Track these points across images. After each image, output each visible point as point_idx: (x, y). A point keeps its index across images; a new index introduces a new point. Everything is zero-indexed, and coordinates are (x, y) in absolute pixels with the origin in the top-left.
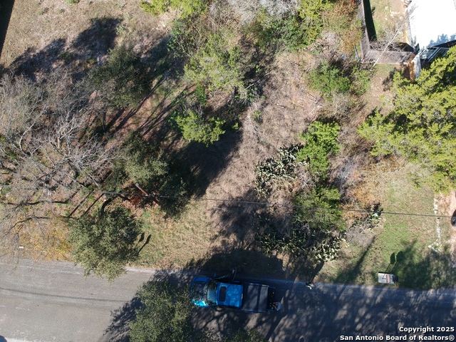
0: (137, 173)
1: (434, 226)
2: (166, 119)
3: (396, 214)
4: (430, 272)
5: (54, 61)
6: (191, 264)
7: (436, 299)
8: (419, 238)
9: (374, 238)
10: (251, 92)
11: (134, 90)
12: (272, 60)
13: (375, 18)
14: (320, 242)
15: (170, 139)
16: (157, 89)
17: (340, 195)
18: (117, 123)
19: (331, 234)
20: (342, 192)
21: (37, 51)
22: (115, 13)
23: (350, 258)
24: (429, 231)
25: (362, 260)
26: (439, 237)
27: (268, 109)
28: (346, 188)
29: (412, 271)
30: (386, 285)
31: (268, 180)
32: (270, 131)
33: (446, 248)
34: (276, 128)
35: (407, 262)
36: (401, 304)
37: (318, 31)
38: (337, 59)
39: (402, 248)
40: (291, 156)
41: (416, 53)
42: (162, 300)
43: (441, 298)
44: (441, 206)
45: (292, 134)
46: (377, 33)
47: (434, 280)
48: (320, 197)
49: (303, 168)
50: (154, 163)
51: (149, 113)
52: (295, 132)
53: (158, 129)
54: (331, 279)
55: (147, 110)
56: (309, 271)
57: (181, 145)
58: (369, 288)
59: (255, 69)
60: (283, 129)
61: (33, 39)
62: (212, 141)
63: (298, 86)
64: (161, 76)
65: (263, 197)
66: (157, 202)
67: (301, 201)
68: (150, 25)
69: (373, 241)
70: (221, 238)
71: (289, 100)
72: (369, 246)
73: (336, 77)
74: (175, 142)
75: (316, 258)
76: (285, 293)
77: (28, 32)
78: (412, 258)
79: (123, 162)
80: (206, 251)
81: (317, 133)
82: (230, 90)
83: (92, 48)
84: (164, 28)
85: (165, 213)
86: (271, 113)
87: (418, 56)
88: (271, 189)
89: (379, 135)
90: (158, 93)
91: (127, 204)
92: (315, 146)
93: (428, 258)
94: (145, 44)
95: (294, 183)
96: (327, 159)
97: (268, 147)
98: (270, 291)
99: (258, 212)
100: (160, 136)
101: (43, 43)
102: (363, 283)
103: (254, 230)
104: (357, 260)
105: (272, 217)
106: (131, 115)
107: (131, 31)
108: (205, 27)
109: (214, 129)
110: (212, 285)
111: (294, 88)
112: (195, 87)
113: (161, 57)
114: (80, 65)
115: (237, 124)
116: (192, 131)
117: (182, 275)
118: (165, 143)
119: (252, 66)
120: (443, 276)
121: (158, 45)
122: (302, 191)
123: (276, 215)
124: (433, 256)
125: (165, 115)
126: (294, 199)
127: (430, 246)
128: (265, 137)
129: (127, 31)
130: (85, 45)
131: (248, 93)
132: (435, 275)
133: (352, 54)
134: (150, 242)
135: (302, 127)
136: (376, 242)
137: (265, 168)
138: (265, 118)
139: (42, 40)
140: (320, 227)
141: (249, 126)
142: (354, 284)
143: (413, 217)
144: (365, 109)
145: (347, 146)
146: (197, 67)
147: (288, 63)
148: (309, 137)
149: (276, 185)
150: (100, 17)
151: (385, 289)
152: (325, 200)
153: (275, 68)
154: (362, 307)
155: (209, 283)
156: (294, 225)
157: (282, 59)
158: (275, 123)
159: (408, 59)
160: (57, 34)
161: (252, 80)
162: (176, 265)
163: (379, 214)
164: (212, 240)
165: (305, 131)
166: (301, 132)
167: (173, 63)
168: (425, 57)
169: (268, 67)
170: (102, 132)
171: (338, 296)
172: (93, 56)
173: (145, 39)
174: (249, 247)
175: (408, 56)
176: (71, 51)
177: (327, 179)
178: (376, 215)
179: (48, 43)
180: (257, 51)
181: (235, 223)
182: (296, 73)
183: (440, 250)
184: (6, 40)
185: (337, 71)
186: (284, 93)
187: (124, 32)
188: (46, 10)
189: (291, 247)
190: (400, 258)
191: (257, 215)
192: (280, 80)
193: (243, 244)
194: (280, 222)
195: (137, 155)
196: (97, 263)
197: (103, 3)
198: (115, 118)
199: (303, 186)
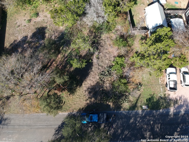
0: (59, 81)
1: (160, 88)
2: (66, 61)
3: (147, 85)
4: (160, 103)
5: (24, 44)
6: (80, 109)
7: (163, 112)
8: (155, 93)
10: (94, 49)
11: (54, 53)
12: (100, 37)
13: (134, 19)
14: (122, 97)
15: (68, 67)
16: (62, 51)
17: (126, 81)
18: (49, 64)
19: (126, 94)
20: (128, 80)
21: (18, 41)
22: (44, 25)
23: (133, 102)
24: (158, 90)
25: (137, 102)
26: (162, 91)
27: (101, 54)
28: (129, 78)
29: (154, 104)
30: (146, 109)
31: (103, 78)
32: (102, 61)
33: (165, 95)
34: (104, 60)
35: (152, 101)
36: (151, 115)
37: (115, 26)
38: (122, 35)
39: (150, 97)
40: (110, 69)
41: (149, 30)
42: (72, 121)
43: (165, 112)
44: (162, 81)
45: (110, 62)
46: (135, 24)
47: (161, 106)
48: (120, 82)
49: (114, 73)
50: (64, 77)
51: (60, 59)
52: (110, 61)
53: (64, 65)
54: (127, 110)
56: (119, 107)
57: (72, 69)
58: (140, 111)
60: (107, 60)
61: (16, 37)
62: (83, 67)
63: (110, 45)
64: (63, 46)
65: (102, 84)
66: (66, 90)
67: (115, 84)
68: (57, 28)
69: (140, 95)
70: (89, 100)
71: (108, 50)
72: (139, 97)
73: (122, 41)
74: (70, 68)
75: (121, 103)
76: (112, 115)
77: (13, 34)
78: (153, 99)
79: (54, 78)
80: (84, 104)
81: (117, 61)
82: (87, 49)
83: (37, 38)
84: (62, 29)
85: (69, 93)
86: (102, 55)
87: (149, 31)
88: (104, 81)
89: (137, 60)
91: (56, 91)
92: (117, 65)
93: (159, 99)
94: (56, 35)
95: (112, 78)
96: (122, 69)
97: (102, 67)
98: (107, 115)
99: (101, 89)
100: (65, 67)
101: (19, 38)
102: (138, 110)
103: (100, 96)
104: (135, 102)
105: (106, 91)
106: (54, 60)
107: (50, 31)
108: (76, 28)
109: (83, 63)
110: (88, 116)
111: (109, 46)
112: (75, 49)
113: (62, 39)
114: (34, 45)
115: (91, 60)
116: (76, 65)
117: (77, 114)
118: (67, 69)
119: (94, 40)
120: (165, 105)
121: (61, 35)
122: (114, 81)
123: (107, 90)
125: (66, 59)
126: (112, 84)
127: (159, 95)
128: (101, 64)
129: (49, 31)
130: (35, 38)
132: (162, 105)
133: (127, 32)
134: (65, 104)
135: (113, 59)
136: (141, 95)
137: (102, 74)
138: (100, 57)
139: (19, 37)
140: (122, 92)
141: (95, 60)
142: (135, 110)
143: (153, 86)
144: (133, 51)
145: (128, 64)
146: (75, 43)
147: (106, 38)
148: (115, 63)
149: (106, 80)
150: (39, 27)
151: (145, 111)
152: (122, 83)
153: (102, 40)
154: (138, 118)
155: (87, 115)
156: (113, 93)
157: (104, 36)
158: (104, 58)
160: (24, 34)
161: (94, 45)
162: (75, 110)
163: (141, 86)
164: (86, 101)
165: (114, 60)
166: (113, 61)
167: (67, 41)
168: (152, 31)
169: (99, 39)
170: (45, 68)
171: (130, 115)
172: (38, 41)
173: (56, 33)
174: (99, 101)
175: (146, 31)
176: (30, 40)
177: (122, 76)
178: (140, 86)
179: (21, 38)
180: (95, 34)
181: (93, 94)
182: (109, 41)
183: (163, 96)
184: (6, 38)
185: (122, 39)
186: (106, 48)
188: (19, 26)
189: (113, 100)
190: (149, 100)
191: (101, 90)
192: (104, 43)
193: (97, 101)
194: (108, 92)
195: (58, 75)
196: (50, 111)
197: (39, 22)
198: (48, 62)
199: (115, 79)
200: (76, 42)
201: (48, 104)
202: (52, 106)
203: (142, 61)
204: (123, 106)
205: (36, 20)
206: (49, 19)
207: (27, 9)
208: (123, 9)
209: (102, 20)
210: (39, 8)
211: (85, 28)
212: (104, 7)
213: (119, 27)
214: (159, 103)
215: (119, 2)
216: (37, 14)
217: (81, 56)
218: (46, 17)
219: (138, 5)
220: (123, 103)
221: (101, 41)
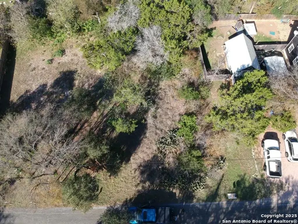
0: (93, 154)
1: (254, 164)
2: (105, 122)
3: (233, 160)
4: (255, 190)
5: (41, 96)
6: (126, 201)
7: (261, 204)
8: (247, 172)
9: (223, 174)
10: (149, 103)
11: (87, 109)
12: (158, 85)
13: (209, 57)
14: (195, 180)
15: (108, 132)
16: (99, 106)
17: (201, 153)
18: (79, 127)
19: (200, 175)
20: (202, 151)
21: (32, 92)
22: (73, 68)
23: (211, 187)
24: (251, 168)
25: (218, 188)
26: (257, 170)
27: (159, 110)
28: (204, 149)
29: (246, 191)
30: (233, 200)
31: (163, 149)
32: (161, 122)
33: (262, 176)
34: (164, 120)
35: (242, 186)
36: (242, 210)
37: (180, 68)
38: (192, 81)
39: (239, 179)
40: (174, 134)
41: (232, 74)
42: (113, 220)
43: (263, 204)
44: (256, 153)
45: (173, 123)
46: (211, 65)
47: (258, 194)
48: (191, 155)
49: (181, 141)
50: (102, 147)
51: (96, 119)
52: (174, 121)
53: (101, 127)
54: (203, 201)
55: (95, 118)
56: (190, 197)
57: (114, 135)
58: (224, 203)
59: (150, 91)
60: (168, 120)
61: (28, 85)
62: (131, 131)
63: (173, 97)
64: (101, 99)
65: (162, 159)
66: (105, 168)
67: (182, 159)
68: (92, 72)
69: (223, 177)
70: (141, 185)
71: (170, 105)
72: (222, 179)
73: (191, 91)
74: (112, 133)
75: (194, 189)
76: (179, 211)
77: (25, 82)
78: (244, 183)
79: (86, 149)
80: (134, 192)
81: (185, 121)
82: (138, 103)
83: (62, 87)
84: (100, 73)
85: (109, 174)
86: (161, 112)
87: (233, 76)
88: (166, 154)
89: (216, 119)
90: (100, 108)
91: (89, 171)
92: (185, 128)
93: (253, 183)
94: (91, 83)
95: (177, 149)
96: (192, 134)
97: (161, 131)
98: (170, 210)
99: (160, 167)
100: (103, 131)
101: (34, 87)
102: (220, 201)
103: (159, 178)
104: (216, 187)
105: (168, 169)
106: (86, 121)
107: (82, 76)
108: (122, 72)
109: (132, 125)
110: (139, 211)
111: (171, 98)
112: (119, 103)
113: (100, 89)
114: (56, 97)
115: (144, 121)
116: (120, 127)
117: (122, 208)
118: (106, 134)
119: (148, 89)
120: (263, 192)
121: (98, 83)
122: (182, 153)
123: (170, 168)
124: (256, 181)
125: (105, 120)
126: (178, 158)
127: (253, 176)
128: (159, 125)
129: (80, 77)
130: (58, 86)
131: (148, 104)
132: (258, 191)
133: (199, 78)
134: (102, 191)
135: (178, 118)
136: (224, 176)
137: (161, 143)
138: (158, 115)
139: (34, 86)
140: (194, 172)
141: (150, 120)
142: (216, 201)
143: (242, 161)
144: (210, 105)
145: (202, 126)
146: (119, 94)
147: (167, 86)
148: (182, 124)
149: (168, 151)
150: (65, 70)
151: (233, 202)
152: (194, 157)
154: (221, 214)
155: (137, 210)
156: (180, 173)
157: (163, 84)
158: (164, 117)
159: (228, 77)
160: (41, 82)
161: (149, 97)
162: (118, 202)
163: (224, 161)
164: (136, 186)
165: (180, 120)
166: (178, 121)
167: (107, 91)
168: (236, 76)
169: (157, 89)
170: (72, 132)
171: (208, 209)
172: (63, 92)
173: (90, 80)
174: (157, 187)
175: (228, 76)
176: (51, 90)
177: (194, 145)
178: (222, 162)
179: (37, 87)
180: (150, 81)
181: (148, 175)
182: (171, 91)
183: (259, 177)
184: (13, 87)
185: (191, 88)
186: (167, 101)
187: (79, 78)
188: (34, 69)
189: (179, 185)
190: (238, 184)
191: (160, 169)
192: (164, 95)
193: (153, 186)
194: (172, 172)
195: (93, 144)
196: (78, 203)
197: (65, 63)
198: (78, 124)
199: (182, 150)
200: (122, 92)
201: (76, 193)
202: (82, 195)
203: (225, 122)
204: (196, 194)
205: (61, 61)
206: (81, 59)
207: (47, 44)
208: (191, 43)
209: (159, 61)
210: (66, 43)
211: (135, 72)
212: (164, 42)
213: (186, 70)
214: (254, 188)
215: (185, 34)
216: (63, 52)
217: (129, 113)
218: (77, 55)
219: (215, 37)
220: (196, 190)
221: (160, 91)
